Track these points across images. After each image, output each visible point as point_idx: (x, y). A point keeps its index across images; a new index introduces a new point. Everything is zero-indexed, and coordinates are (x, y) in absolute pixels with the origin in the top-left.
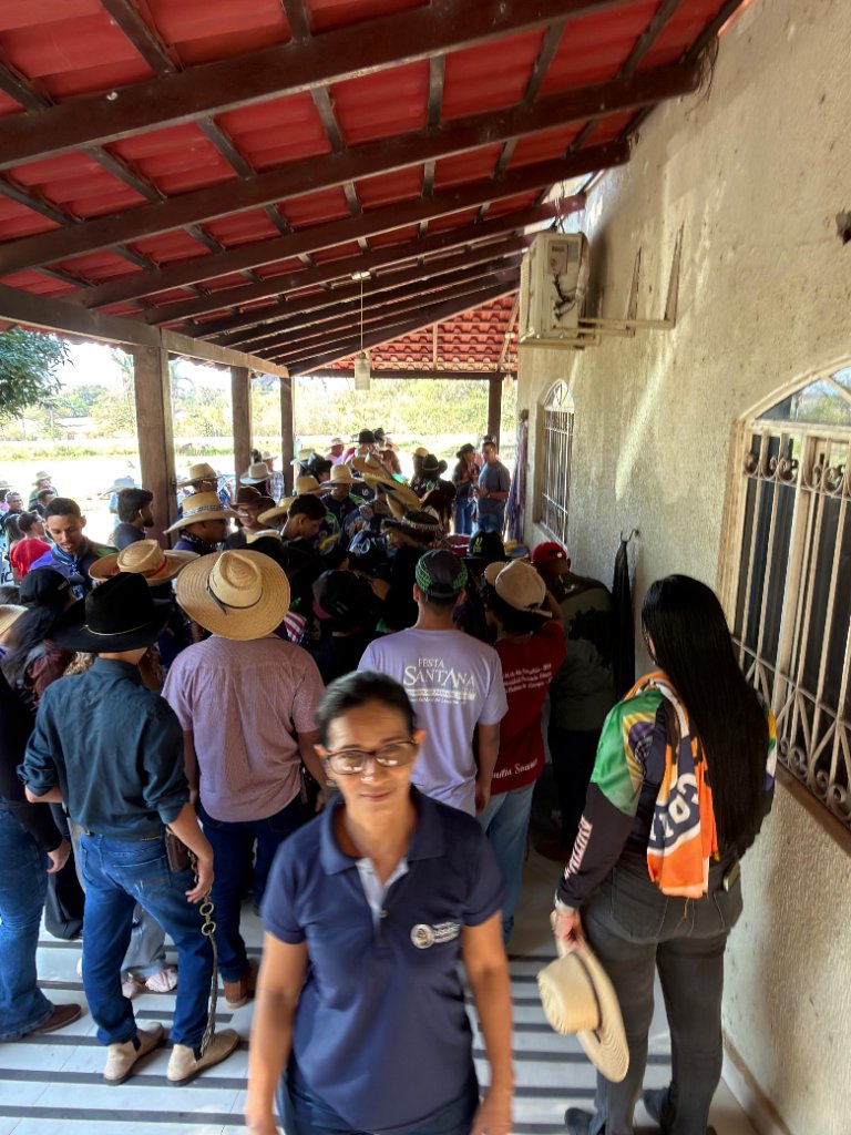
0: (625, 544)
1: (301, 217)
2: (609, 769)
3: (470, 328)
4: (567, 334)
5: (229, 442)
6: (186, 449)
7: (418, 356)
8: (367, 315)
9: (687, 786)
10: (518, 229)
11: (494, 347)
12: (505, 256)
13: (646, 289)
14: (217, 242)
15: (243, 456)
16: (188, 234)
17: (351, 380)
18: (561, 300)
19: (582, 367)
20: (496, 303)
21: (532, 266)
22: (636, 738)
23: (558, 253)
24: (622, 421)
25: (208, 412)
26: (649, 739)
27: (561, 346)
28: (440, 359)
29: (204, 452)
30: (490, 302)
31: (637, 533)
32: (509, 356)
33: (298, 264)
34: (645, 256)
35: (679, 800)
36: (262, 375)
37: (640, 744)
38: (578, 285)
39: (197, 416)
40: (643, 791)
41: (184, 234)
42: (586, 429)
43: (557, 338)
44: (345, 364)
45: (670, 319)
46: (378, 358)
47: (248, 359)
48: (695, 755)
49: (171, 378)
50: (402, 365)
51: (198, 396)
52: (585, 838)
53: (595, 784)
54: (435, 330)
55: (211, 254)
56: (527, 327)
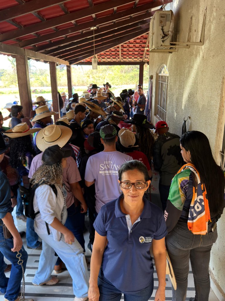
0: (185, 121)
1: (73, 7)
2: (174, 196)
3: (132, 46)
4: (166, 48)
5: (50, 89)
6: (35, 91)
7: (114, 56)
8: (96, 42)
9: (200, 199)
10: (149, 10)
11: (141, 53)
12: (145, 19)
13: (194, 31)
14: (42, 17)
15: (55, 93)
16: (33, 15)
17: (91, 66)
18: (164, 36)
19: (171, 59)
20: (142, 37)
21: (154, 23)
22: (183, 185)
23: (163, 18)
24: (185, 78)
25: (41, 78)
26: (187, 185)
27: (164, 52)
28: (122, 58)
29: (41, 92)
30: (139, 36)
31: (190, 118)
32: (146, 56)
33: (71, 24)
34: (194, 18)
35: (198, 204)
36: (60, 64)
37: (184, 187)
38: (170, 30)
39: (38, 79)
40: (185, 202)
41: (31, 15)
42: (173, 82)
43: (162, 49)
44: (89, 60)
45: (202, 42)
46: (100, 58)
47: (55, 59)
48: (203, 189)
49: (29, 67)
50: (109, 60)
51: (38, 72)
52: (166, 217)
53: (169, 200)
54: (120, 47)
55: (41, 22)
56: (152, 45)
